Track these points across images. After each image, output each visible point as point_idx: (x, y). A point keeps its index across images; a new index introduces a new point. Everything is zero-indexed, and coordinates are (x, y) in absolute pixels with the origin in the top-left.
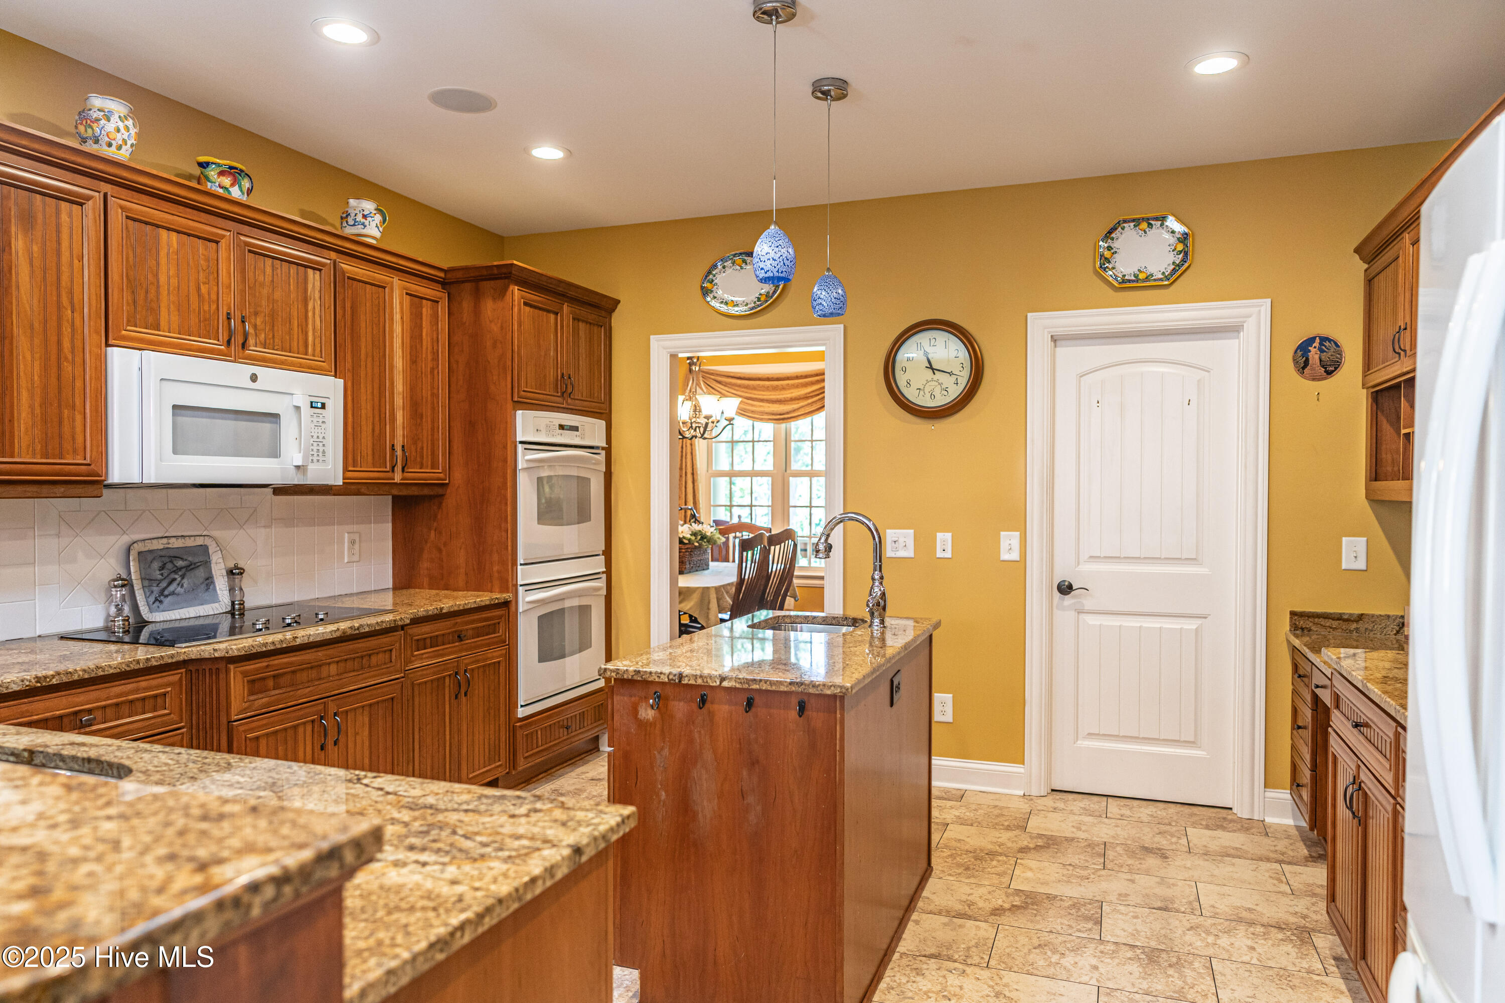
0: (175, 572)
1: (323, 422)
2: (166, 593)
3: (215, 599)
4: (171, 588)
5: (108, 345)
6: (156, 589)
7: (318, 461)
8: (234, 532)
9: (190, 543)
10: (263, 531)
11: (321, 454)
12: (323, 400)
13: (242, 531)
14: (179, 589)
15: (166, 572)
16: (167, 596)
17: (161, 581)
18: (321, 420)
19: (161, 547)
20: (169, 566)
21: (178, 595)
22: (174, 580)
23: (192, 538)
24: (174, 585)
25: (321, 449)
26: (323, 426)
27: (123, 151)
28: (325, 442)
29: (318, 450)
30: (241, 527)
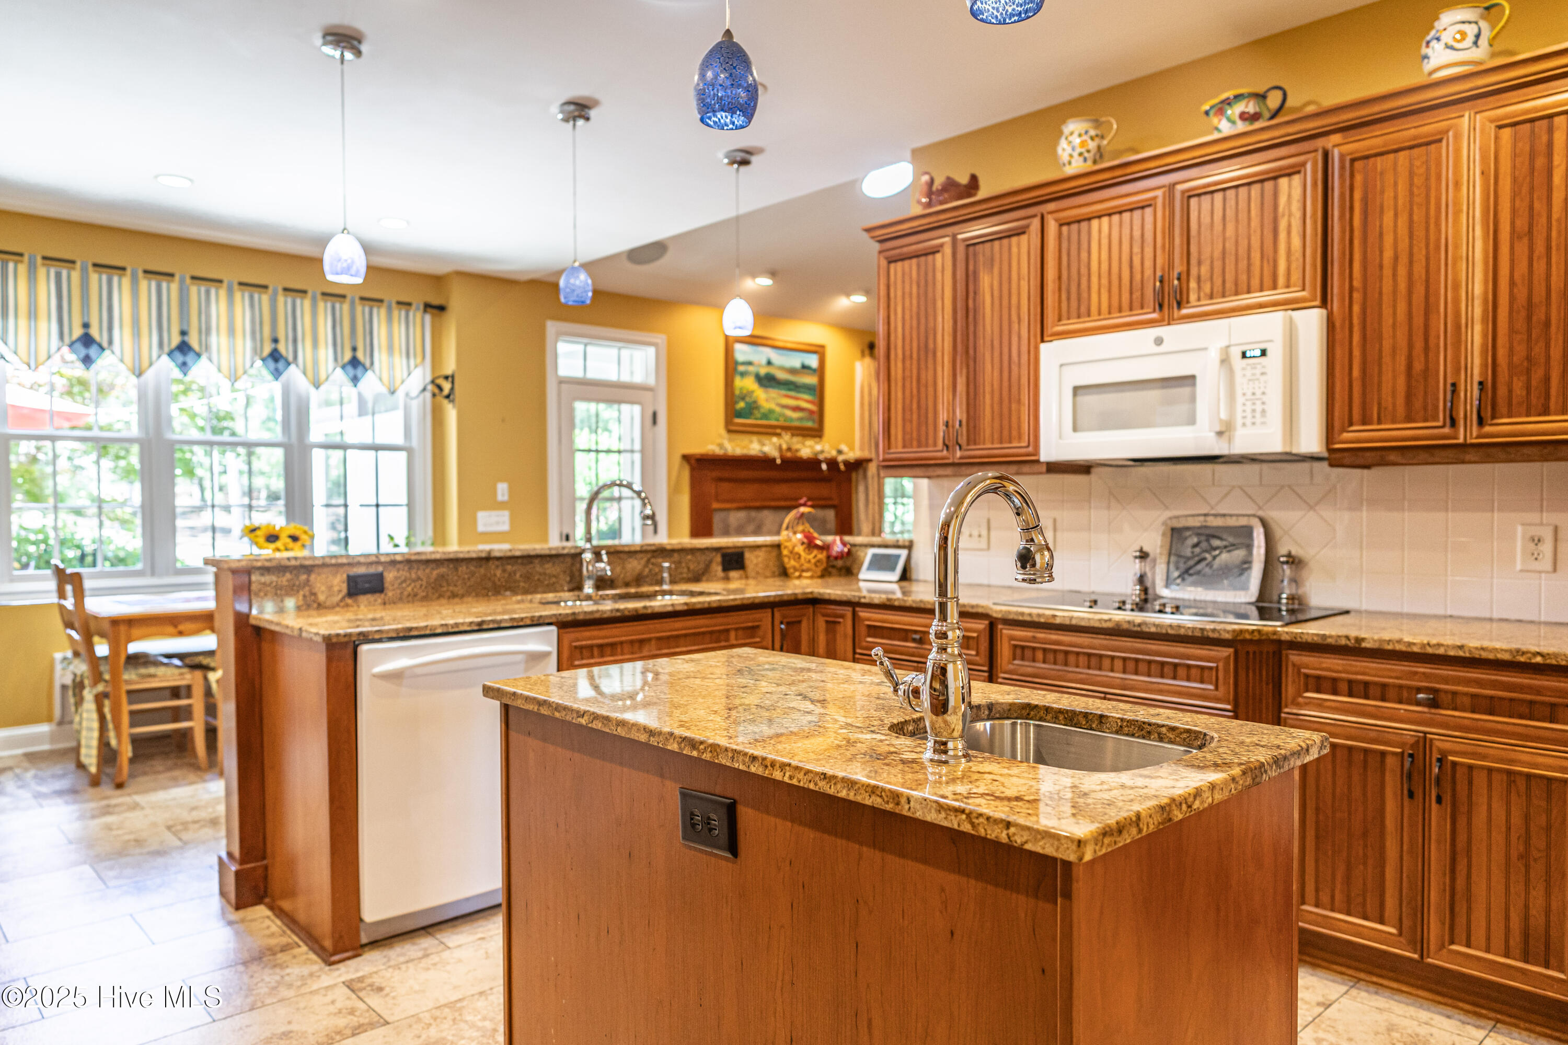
0: (1206, 551)
1: (1263, 374)
2: (1191, 571)
3: (1245, 588)
4: (1199, 567)
5: (1043, 341)
6: (1183, 566)
7: (1254, 424)
8: (1299, 514)
9: (1232, 522)
10: (1347, 515)
11: (1258, 415)
12: (1263, 346)
13: (1311, 513)
14: (1207, 570)
15: (1197, 550)
16: (1191, 575)
17: (1188, 559)
18: (1258, 372)
19: (1198, 524)
20: (1204, 545)
21: (1204, 575)
22: (1205, 559)
23: (1234, 518)
24: (1203, 564)
25: (1259, 407)
26: (1263, 378)
27: (1074, 164)
28: (1265, 398)
29: (1254, 411)
30: (1311, 508)
